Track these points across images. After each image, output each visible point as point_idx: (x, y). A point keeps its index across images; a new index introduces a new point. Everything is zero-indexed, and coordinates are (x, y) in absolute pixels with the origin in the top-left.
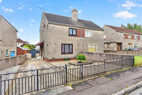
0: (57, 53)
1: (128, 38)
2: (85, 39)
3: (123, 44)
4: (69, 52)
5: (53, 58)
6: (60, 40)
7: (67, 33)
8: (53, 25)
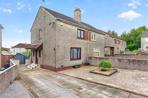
0: (66, 60)
1: (117, 43)
2: (91, 42)
3: (115, 48)
4: (78, 58)
5: (62, 66)
6: (69, 42)
7: (76, 35)
8: (62, 24)
